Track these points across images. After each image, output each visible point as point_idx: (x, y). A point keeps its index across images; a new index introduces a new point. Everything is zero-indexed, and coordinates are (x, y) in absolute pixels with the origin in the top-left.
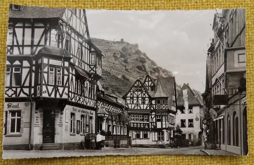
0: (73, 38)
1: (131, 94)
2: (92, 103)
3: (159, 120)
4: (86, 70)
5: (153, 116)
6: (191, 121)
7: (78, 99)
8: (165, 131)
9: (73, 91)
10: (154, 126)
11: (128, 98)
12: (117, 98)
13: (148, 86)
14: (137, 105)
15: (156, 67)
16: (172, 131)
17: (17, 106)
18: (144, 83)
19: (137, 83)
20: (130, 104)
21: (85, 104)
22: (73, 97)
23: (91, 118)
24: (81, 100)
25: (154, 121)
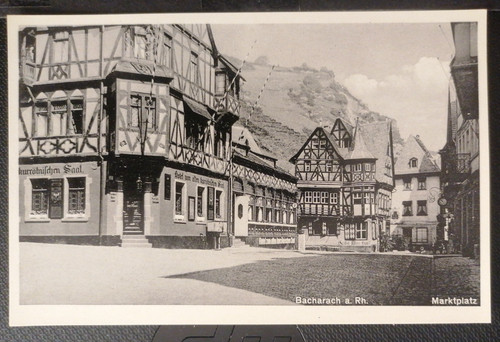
0: (178, 43)
1: (306, 154)
2: (220, 166)
3: (357, 202)
4: (207, 103)
5: (346, 194)
6: (422, 203)
7: (189, 156)
8: (369, 220)
9: (179, 143)
10: (348, 212)
11: (299, 162)
12: (274, 160)
13: (339, 140)
14: (318, 174)
15: (366, 112)
16: (384, 222)
17: (79, 170)
18: (332, 133)
19: (318, 133)
20: (304, 172)
21: (205, 167)
22: (178, 153)
23: (219, 193)
24: (198, 159)
25: (349, 203)
